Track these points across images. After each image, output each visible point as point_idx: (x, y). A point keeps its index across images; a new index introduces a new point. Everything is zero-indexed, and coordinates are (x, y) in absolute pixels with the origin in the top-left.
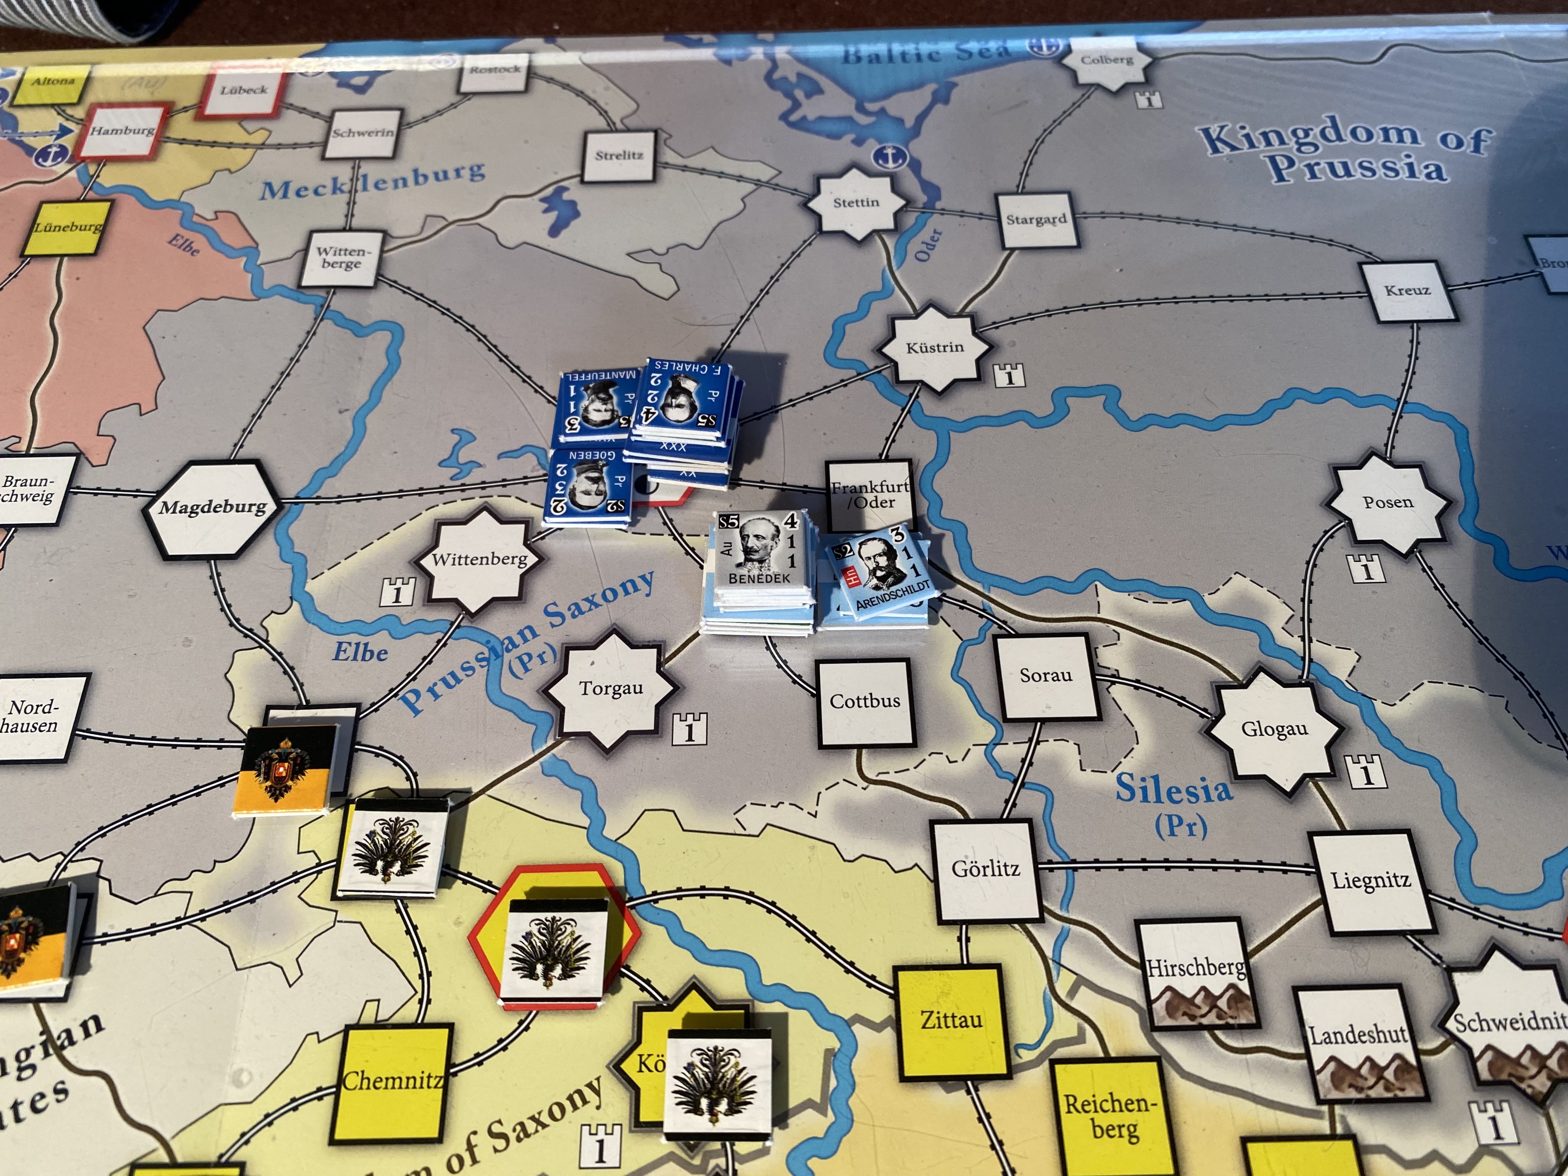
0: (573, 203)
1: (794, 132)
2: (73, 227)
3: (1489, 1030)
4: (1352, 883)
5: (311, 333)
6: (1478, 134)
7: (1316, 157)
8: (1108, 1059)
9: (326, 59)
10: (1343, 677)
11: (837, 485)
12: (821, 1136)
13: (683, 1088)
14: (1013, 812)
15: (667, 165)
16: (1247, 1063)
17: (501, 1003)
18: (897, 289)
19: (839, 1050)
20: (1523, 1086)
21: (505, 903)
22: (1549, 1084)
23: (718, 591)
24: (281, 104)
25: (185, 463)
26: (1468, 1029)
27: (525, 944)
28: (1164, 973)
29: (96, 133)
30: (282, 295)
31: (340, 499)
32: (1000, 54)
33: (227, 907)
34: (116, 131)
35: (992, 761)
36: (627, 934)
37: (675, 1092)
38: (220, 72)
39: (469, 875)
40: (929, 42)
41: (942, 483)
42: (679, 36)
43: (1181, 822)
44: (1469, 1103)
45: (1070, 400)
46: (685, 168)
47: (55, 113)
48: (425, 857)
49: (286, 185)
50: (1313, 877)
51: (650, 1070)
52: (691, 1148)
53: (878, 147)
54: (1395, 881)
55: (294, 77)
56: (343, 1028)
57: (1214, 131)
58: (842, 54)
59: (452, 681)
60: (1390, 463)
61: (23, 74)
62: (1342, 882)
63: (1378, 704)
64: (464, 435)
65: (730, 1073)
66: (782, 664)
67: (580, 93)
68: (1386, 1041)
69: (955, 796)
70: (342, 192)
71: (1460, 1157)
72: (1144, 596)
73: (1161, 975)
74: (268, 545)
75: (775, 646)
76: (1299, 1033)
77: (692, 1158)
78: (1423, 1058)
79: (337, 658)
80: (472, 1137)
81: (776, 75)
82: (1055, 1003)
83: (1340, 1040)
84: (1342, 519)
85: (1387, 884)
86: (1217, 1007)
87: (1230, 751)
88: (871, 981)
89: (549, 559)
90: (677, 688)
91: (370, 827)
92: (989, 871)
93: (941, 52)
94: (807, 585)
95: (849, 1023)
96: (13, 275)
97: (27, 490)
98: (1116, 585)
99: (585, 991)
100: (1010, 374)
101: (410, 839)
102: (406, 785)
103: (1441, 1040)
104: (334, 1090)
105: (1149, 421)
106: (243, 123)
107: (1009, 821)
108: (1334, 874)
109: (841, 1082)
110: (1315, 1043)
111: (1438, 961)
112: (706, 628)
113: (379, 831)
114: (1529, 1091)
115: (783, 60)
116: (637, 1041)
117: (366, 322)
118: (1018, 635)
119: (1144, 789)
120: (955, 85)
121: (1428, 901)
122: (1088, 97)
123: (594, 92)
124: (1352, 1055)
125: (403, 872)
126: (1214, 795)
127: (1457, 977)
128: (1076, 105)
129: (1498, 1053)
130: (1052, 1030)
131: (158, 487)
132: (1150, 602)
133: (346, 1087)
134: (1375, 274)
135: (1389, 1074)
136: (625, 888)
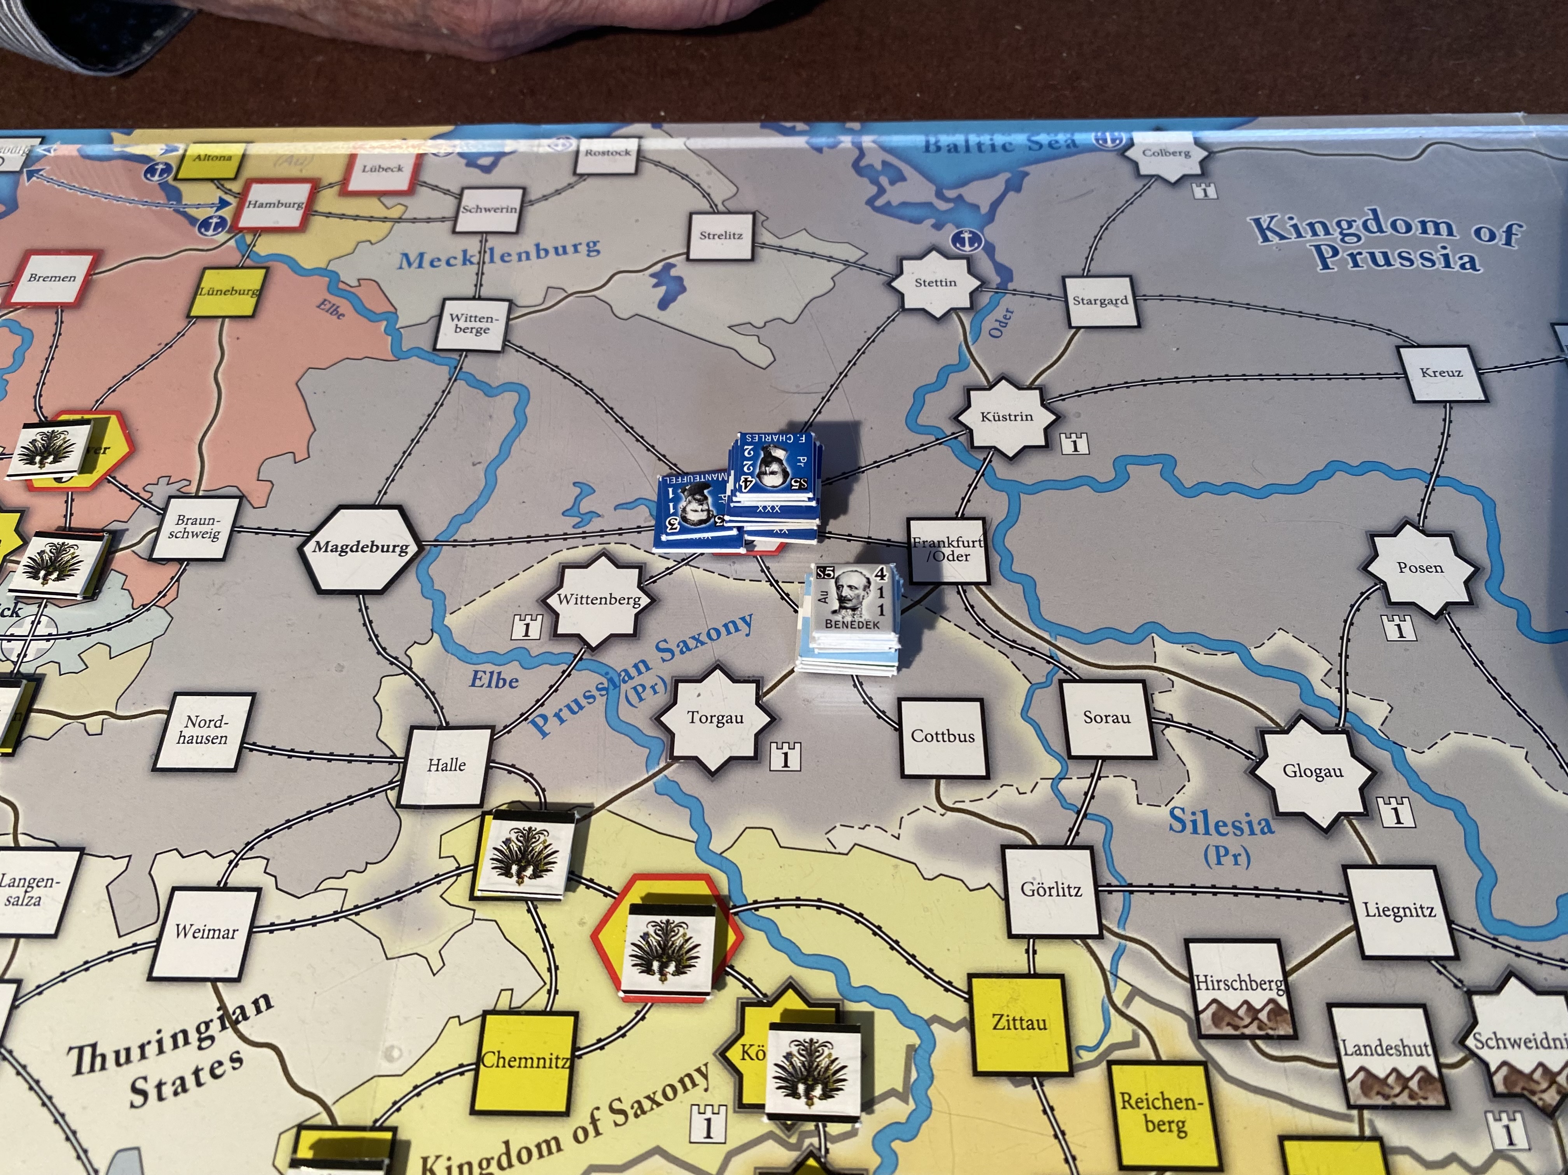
0: (680, 279)
1: (879, 216)
2: (233, 291)
3: (1505, 1047)
4: (1383, 912)
5: (446, 392)
6: (1510, 227)
7: (1358, 247)
8: (1159, 1062)
9: (457, 142)
10: (1376, 726)
11: (917, 540)
12: (904, 1121)
13: (783, 1074)
14: (1076, 840)
15: (764, 245)
16: (1285, 1070)
17: (621, 994)
18: (972, 363)
19: (919, 1046)
20: (1535, 1099)
21: (625, 906)
22: (1558, 1098)
23: (816, 635)
24: (416, 182)
25: (335, 507)
26: (1485, 1047)
27: (643, 944)
28: (1210, 987)
29: (251, 206)
30: (419, 357)
31: (474, 543)
32: (1068, 146)
33: (378, 903)
34: (269, 205)
35: (1058, 793)
36: (731, 937)
37: (775, 1078)
38: (360, 152)
39: (591, 881)
40: (1003, 134)
41: (1013, 540)
42: (774, 124)
43: (1227, 852)
44: (1486, 1112)
45: (1129, 467)
46: (780, 249)
47: (214, 187)
48: (555, 863)
49: (421, 255)
50: (1347, 905)
51: (752, 1059)
52: (789, 1128)
53: (957, 231)
54: (1421, 911)
55: (426, 158)
56: (481, 1013)
57: (1265, 221)
58: (924, 144)
59: (574, 708)
60: (1423, 532)
61: (186, 151)
62: (1372, 911)
63: (1408, 751)
64: (584, 487)
65: (824, 1062)
66: (868, 701)
67: (685, 177)
68: (1411, 1055)
69: (1024, 824)
70: (471, 263)
71: (1476, 1159)
72: (1196, 647)
73: (1207, 989)
74: (411, 583)
75: (861, 684)
76: (1332, 1045)
77: (789, 1137)
78: (1444, 1071)
79: (473, 685)
80: (595, 1112)
81: (863, 163)
82: (1112, 1011)
83: (1369, 1052)
84: (1377, 582)
85: (1414, 914)
86: (1257, 1019)
87: (1273, 790)
88: (948, 986)
89: (660, 600)
90: (774, 719)
91: (505, 835)
92: (1054, 892)
93: (1014, 142)
94: (895, 631)
95: (929, 1022)
96: (180, 334)
97: (197, 528)
98: (1171, 637)
99: (696, 987)
100: (1075, 442)
101: (541, 846)
102: (537, 799)
103: (1461, 1055)
104: (474, 1067)
105: (1202, 488)
106: (383, 199)
107: (1073, 847)
108: (1366, 903)
109: (921, 1075)
110: (1346, 1054)
111: (1460, 985)
112: (801, 666)
113: (514, 838)
114: (1540, 1103)
115: (870, 149)
116: (741, 1033)
117: (495, 384)
118: (1082, 681)
119: (1194, 822)
120: (1027, 174)
121: (1451, 931)
122: (1149, 187)
123: (698, 175)
124: (1380, 1067)
125: (536, 875)
126: (1257, 830)
127: (1476, 999)
128: (1138, 195)
129: (1513, 1069)
130: (1109, 1034)
131: (313, 529)
132: (1202, 653)
133: (485, 1065)
134: (1413, 358)
135: (1413, 1084)
136: (729, 897)
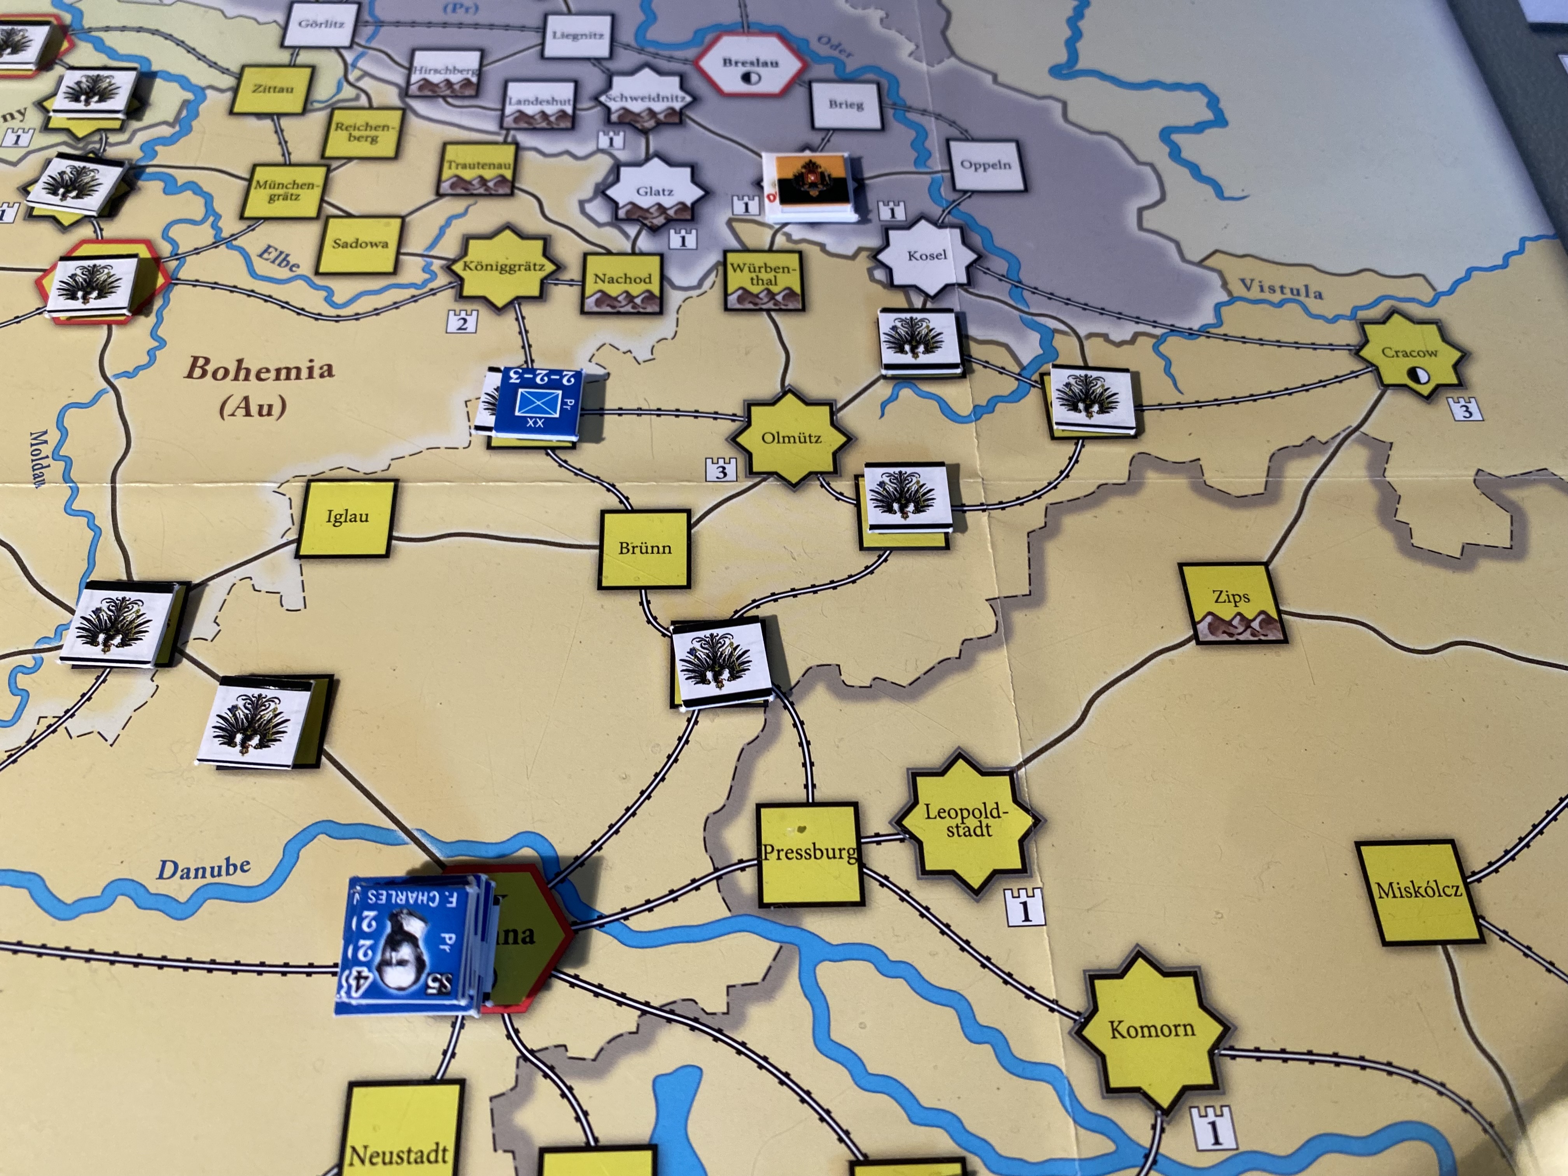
3: (626, 100)
4: (565, 36)
8: (371, 107)
12: (168, 137)
13: (71, 92)
16: (463, 112)
19: (193, 100)
20: (637, 125)
22: (654, 125)
26: (612, 100)
28: (423, 72)
36: (65, 46)
44: (598, 130)
50: (540, 32)
52: (79, 140)
54: (593, 35)
62: (558, 35)
65: (103, 87)
68: (557, 104)
71: (582, 153)
73: (420, 74)
76: (501, 100)
77: (77, 144)
82: (345, 84)
83: (526, 104)
85: (588, 37)
88: (225, 71)
92: (323, 26)
95: (203, 89)
103: (593, 105)
108: (554, 32)
109: (189, 114)
110: (510, 104)
111: (607, 71)
114: (640, 127)
116: (54, 94)
121: (612, 44)
124: (532, 110)
127: (616, 78)
129: (627, 111)
130: (339, 95)
135: (552, 118)
136: (70, 26)
